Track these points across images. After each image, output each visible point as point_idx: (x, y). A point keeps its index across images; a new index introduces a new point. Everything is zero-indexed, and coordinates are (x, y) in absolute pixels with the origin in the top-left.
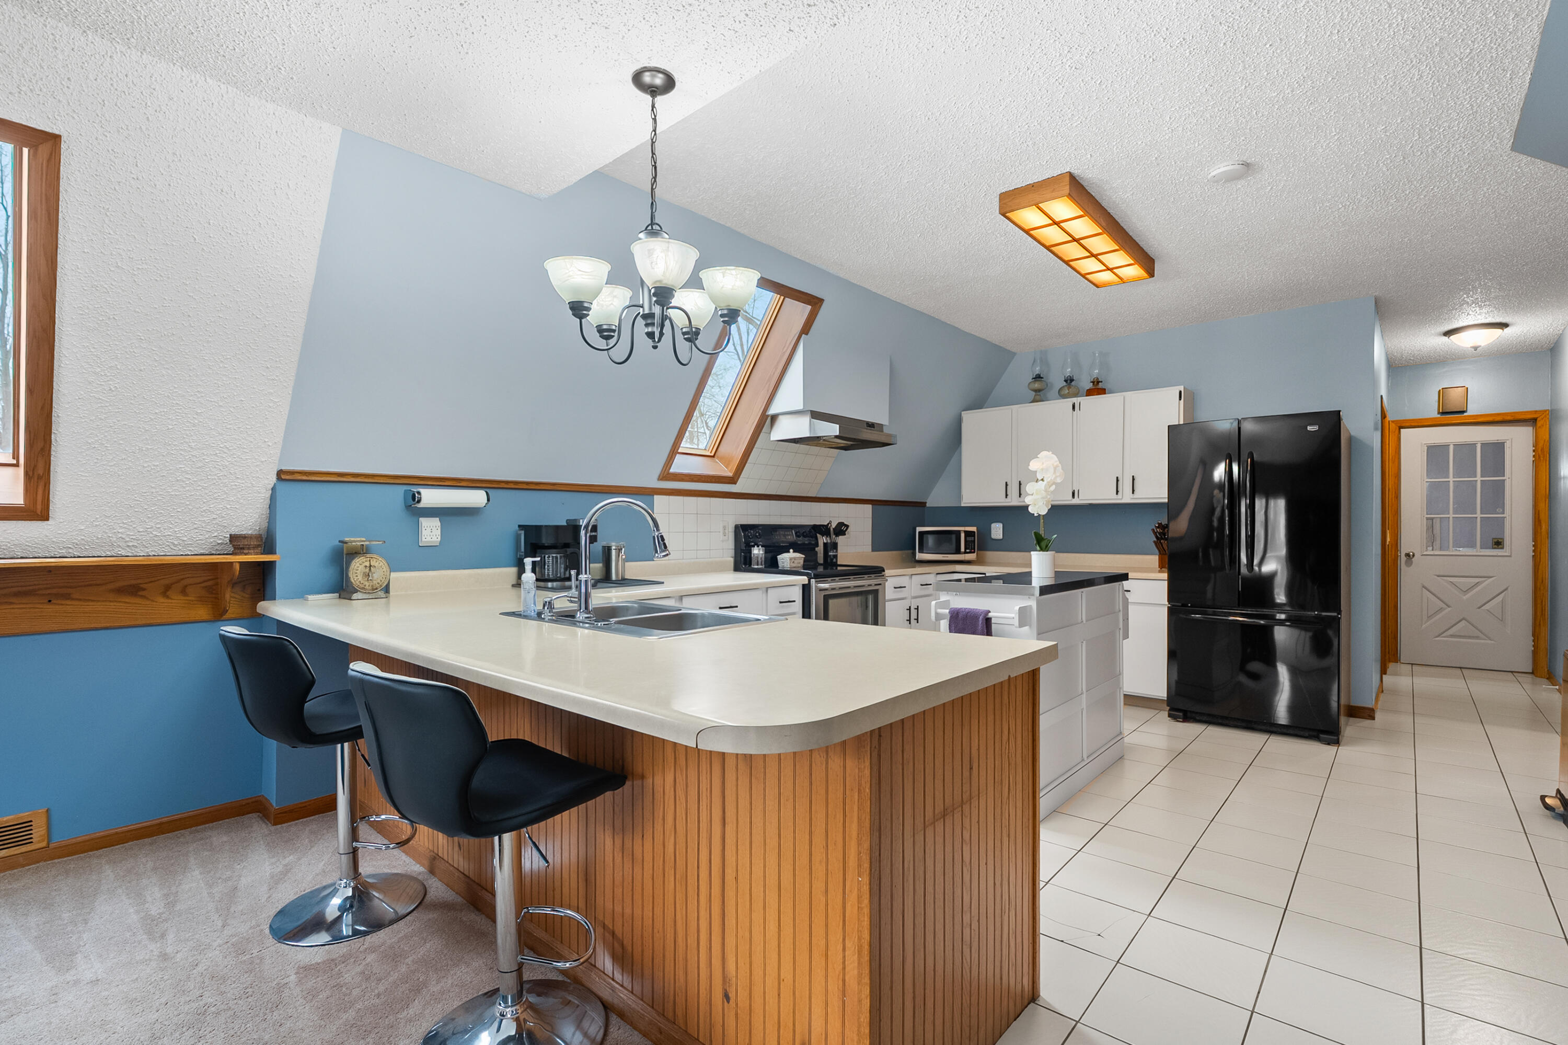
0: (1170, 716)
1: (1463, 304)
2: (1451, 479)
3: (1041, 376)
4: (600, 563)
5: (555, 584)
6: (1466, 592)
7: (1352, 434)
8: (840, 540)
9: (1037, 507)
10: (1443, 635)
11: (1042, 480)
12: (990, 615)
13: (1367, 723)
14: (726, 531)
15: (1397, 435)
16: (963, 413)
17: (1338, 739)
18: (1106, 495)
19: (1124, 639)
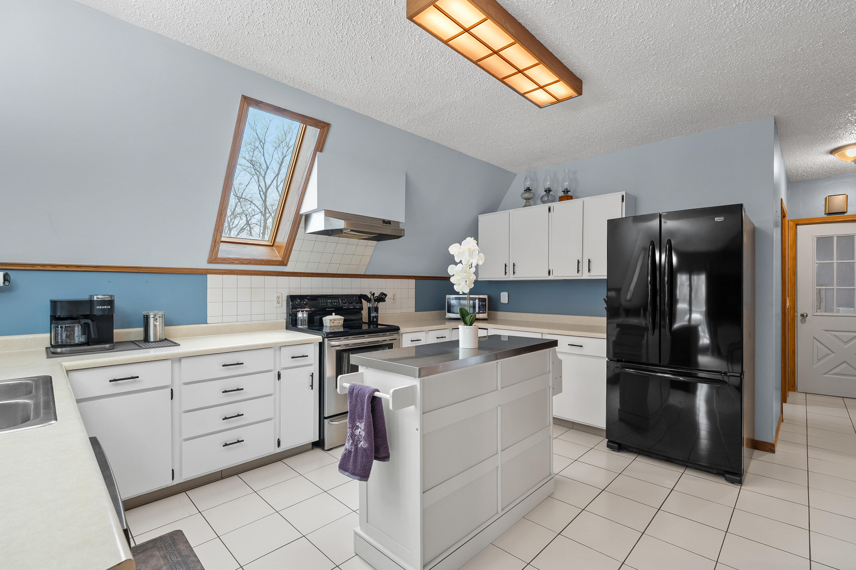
0: (608, 446)
1: (846, 124)
2: (835, 261)
3: (530, 189)
4: (142, 327)
5: (64, 349)
6: (846, 343)
7: (756, 225)
8: (381, 305)
9: (461, 286)
10: (829, 373)
11: (461, 262)
12: (377, 394)
13: (768, 456)
14: (280, 300)
15: (794, 230)
16: (479, 216)
17: (741, 480)
18: (571, 274)
19: (553, 395)
